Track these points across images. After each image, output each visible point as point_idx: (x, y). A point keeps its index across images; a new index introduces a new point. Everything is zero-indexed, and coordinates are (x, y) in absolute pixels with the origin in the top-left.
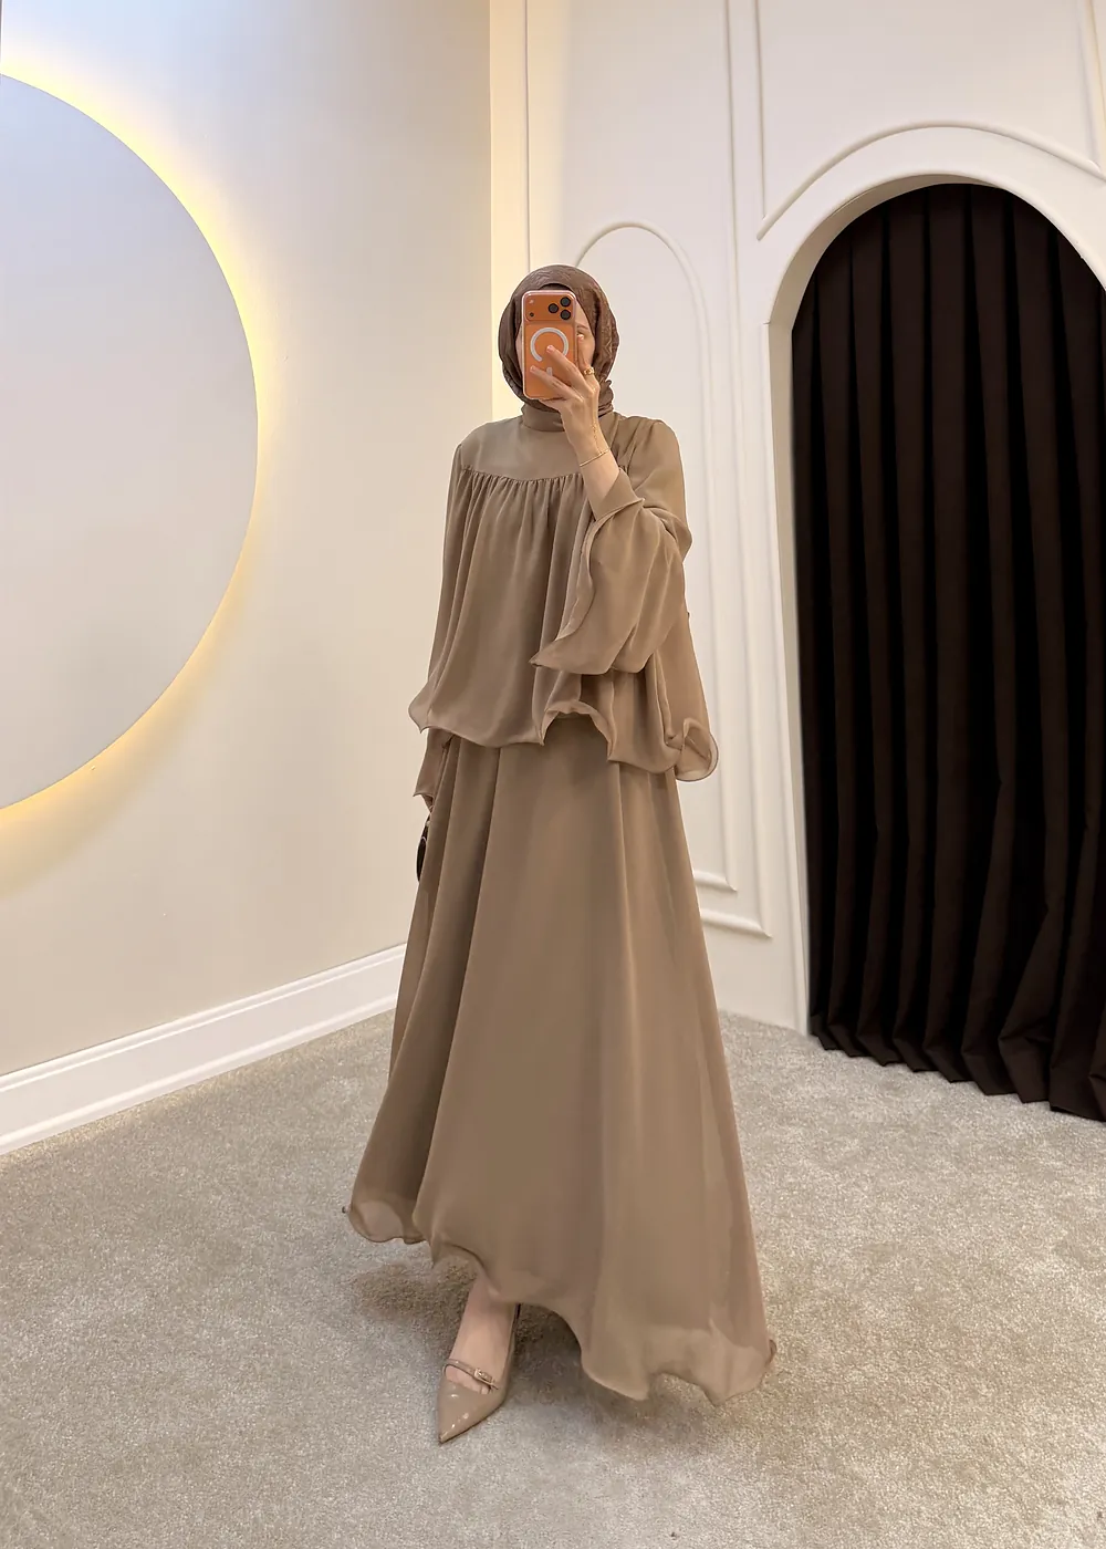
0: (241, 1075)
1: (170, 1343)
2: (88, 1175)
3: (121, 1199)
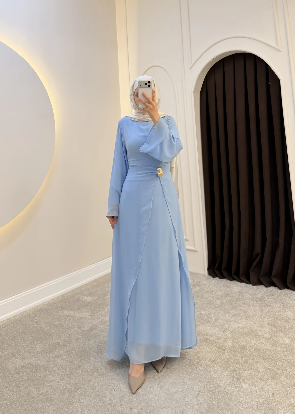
1: (42, 369)
2: (18, 327)
3: (27, 333)
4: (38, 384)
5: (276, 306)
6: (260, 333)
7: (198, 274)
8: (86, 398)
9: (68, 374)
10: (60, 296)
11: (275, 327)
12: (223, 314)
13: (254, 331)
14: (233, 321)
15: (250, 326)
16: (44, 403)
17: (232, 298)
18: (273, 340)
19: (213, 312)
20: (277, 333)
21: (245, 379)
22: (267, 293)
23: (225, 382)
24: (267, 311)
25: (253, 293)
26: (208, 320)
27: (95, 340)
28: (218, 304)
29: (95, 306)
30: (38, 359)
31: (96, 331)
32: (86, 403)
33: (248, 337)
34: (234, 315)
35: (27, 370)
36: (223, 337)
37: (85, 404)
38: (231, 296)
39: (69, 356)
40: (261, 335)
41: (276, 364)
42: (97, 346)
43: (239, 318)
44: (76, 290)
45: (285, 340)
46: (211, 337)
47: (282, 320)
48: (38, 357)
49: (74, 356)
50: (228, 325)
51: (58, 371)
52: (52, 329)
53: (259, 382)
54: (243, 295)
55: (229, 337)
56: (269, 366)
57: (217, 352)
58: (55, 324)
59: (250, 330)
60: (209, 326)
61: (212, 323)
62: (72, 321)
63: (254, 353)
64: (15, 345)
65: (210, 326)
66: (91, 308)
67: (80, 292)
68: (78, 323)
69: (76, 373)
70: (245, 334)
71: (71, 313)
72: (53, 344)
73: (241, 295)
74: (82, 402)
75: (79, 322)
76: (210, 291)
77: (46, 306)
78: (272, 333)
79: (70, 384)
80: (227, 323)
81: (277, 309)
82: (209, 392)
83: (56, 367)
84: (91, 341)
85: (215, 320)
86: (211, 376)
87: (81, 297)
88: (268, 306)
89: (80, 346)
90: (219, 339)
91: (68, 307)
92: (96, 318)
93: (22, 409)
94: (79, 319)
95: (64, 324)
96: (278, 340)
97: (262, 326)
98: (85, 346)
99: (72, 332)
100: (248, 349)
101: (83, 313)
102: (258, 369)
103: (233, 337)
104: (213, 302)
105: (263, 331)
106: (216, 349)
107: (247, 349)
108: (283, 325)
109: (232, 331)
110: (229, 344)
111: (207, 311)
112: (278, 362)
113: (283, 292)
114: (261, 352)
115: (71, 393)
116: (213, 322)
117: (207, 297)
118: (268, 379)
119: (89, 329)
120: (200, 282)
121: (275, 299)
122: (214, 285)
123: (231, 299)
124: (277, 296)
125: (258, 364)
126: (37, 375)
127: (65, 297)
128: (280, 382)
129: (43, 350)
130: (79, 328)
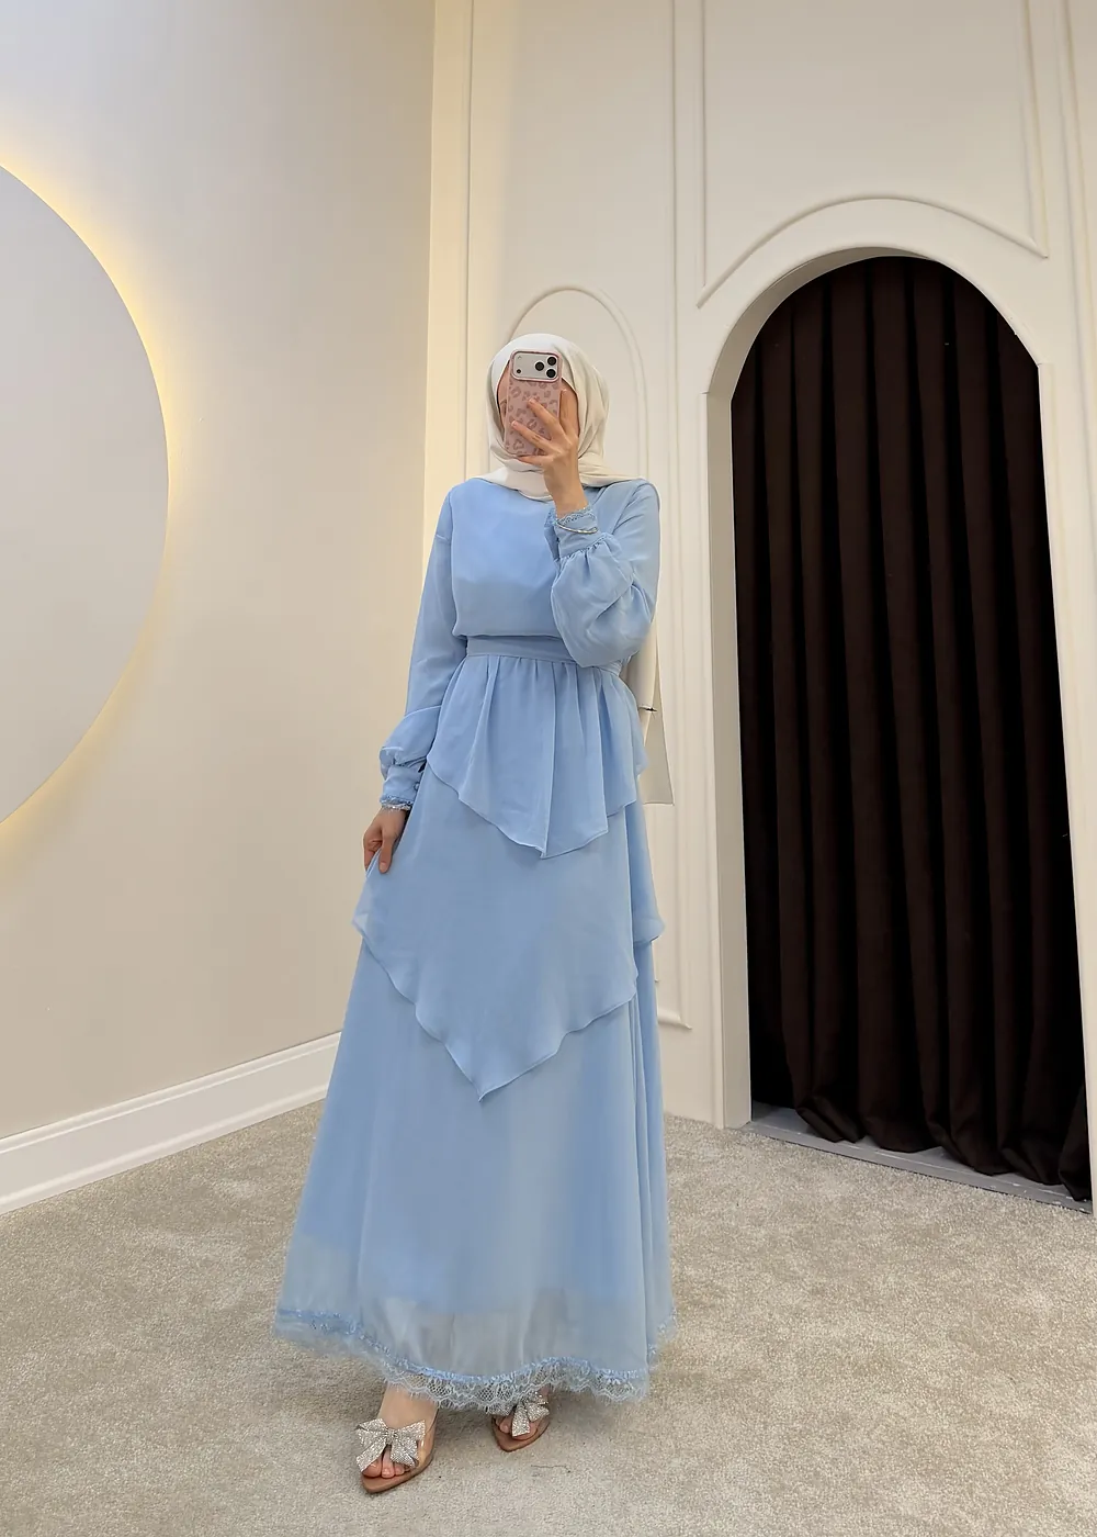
0: (126, 1178)
5: (988, 1266)
6: (914, 1368)
7: (686, 1120)
10: (131, 1172)
12: (774, 1283)
13: (890, 1358)
14: (809, 1313)
18: (962, 1400)
19: (731, 1274)
38: (811, 1218)
42: (262, 1374)
43: (833, 1304)
44: (195, 1154)
45: (1012, 1403)
46: (719, 1370)
47: (1004, 1323)
50: (790, 1327)
52: (87, 1298)
56: (939, 1502)
58: (101, 1278)
62: (170, 1270)
66: (247, 1225)
67: (212, 1160)
71: (170, 1239)
73: (849, 1216)
75: (196, 1277)
76: (728, 1191)
77: (74, 1208)
78: (961, 1370)
80: (786, 1318)
81: (990, 1278)
85: (738, 1305)
87: (212, 1181)
91: (161, 1215)
92: (264, 1266)
94: (198, 1264)
95: (139, 1280)
96: (986, 1402)
97: (925, 1342)
100: (862, 1429)
101: (217, 1245)
103: (805, 1375)
104: (735, 1236)
105: (927, 1361)
127: (152, 1177)
129: (48, 1375)
130: (195, 1302)
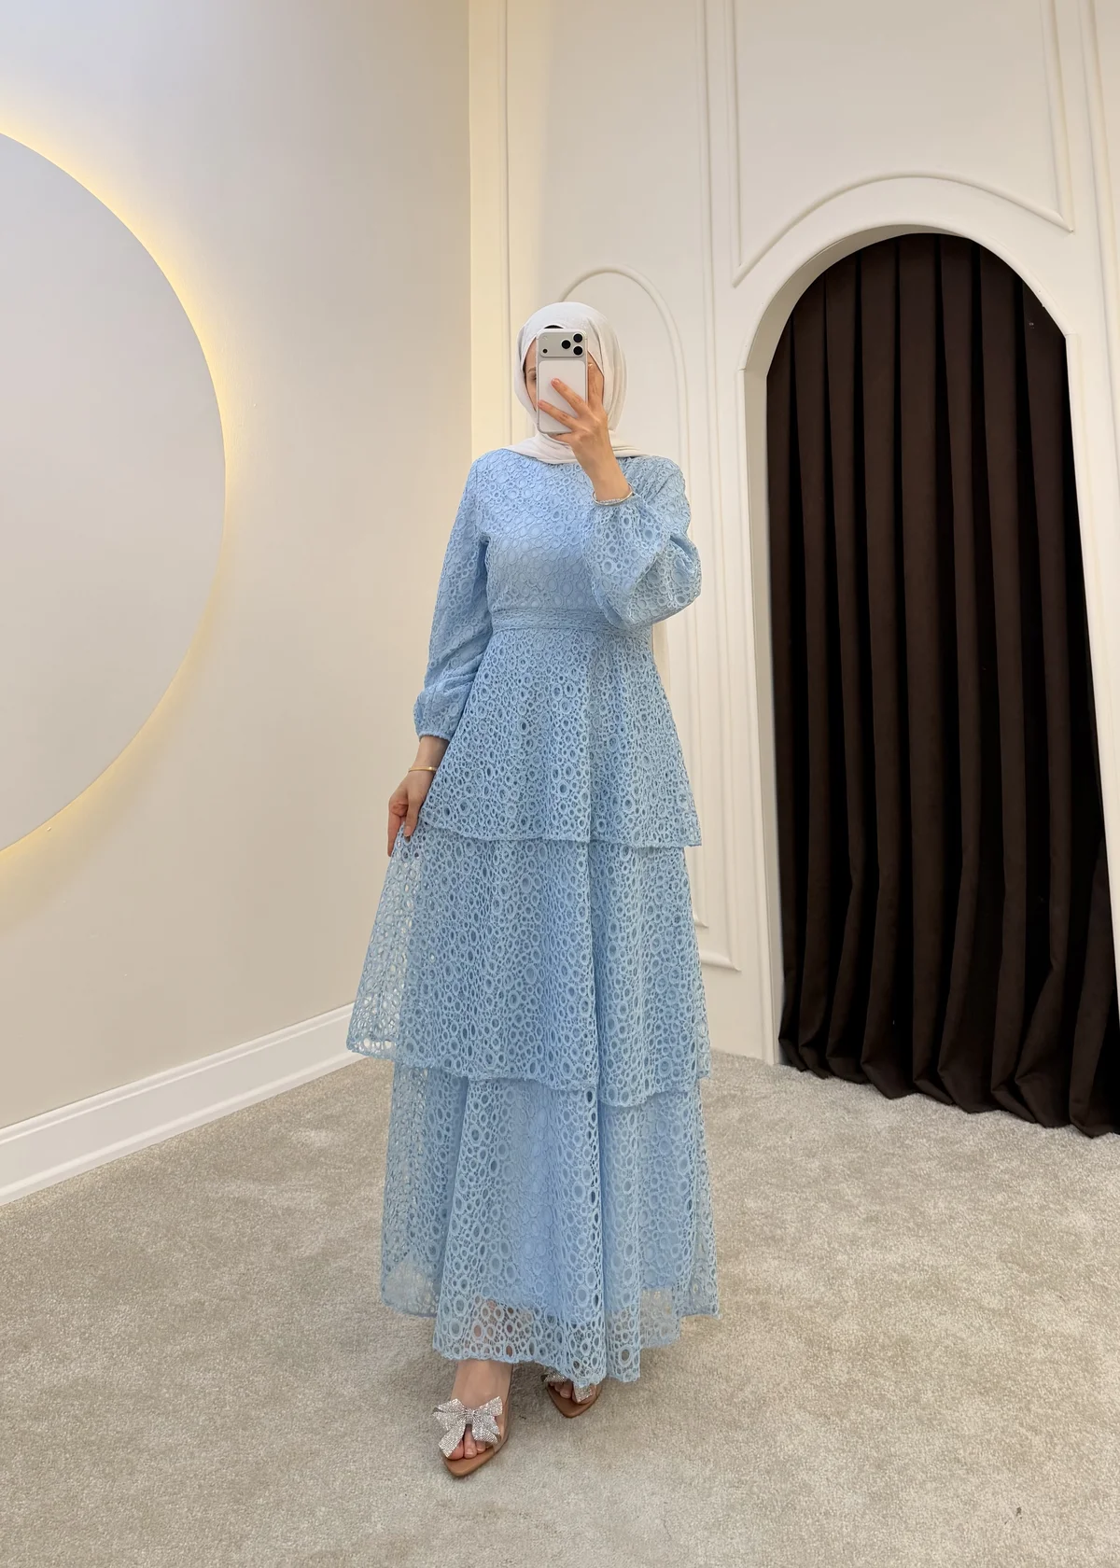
1: (129, 1403)
2: (45, 1240)
3: (80, 1262)
4: (110, 1463)
5: (1032, 1189)
6: (968, 1290)
7: (738, 1057)
8: (296, 1519)
9: (229, 1424)
10: (211, 1125)
11: (1025, 1267)
12: (830, 1212)
13: (945, 1281)
14: (866, 1240)
15: (929, 1261)
16: (133, 1537)
17: (865, 1151)
18: (1015, 1320)
19: (789, 1205)
20: (1031, 1293)
21: (906, 1467)
22: (996, 1139)
23: (830, 1475)
24: (998, 1206)
25: (943, 1138)
26: (770, 1235)
27: (339, 1298)
28: (812, 1174)
29: (340, 1168)
30: (115, 1364)
31: (343, 1263)
32: (295, 1541)
33: (923, 1304)
34: (872, 1219)
35: (72, 1405)
36: (826, 1299)
37: (290, 1544)
38: (861, 1148)
39: (238, 1357)
40: (973, 1300)
41: (1029, 1410)
42: (347, 1319)
43: (887, 1230)
44: (273, 1105)
45: (1063, 1320)
46: (783, 1298)
47: (1050, 1243)
48: (118, 1356)
49: (255, 1357)
50: (848, 1254)
51: (192, 1414)
52: (174, 1250)
53: (962, 1479)
54: (907, 1142)
55: (850, 1303)
56: (999, 1419)
57: (804, 1358)
58: (186, 1230)
59: (930, 1280)
60: (774, 1258)
61: (785, 1248)
62: (254, 1220)
63: (945, 1364)
64: (33, 1306)
65: (779, 1257)
66: (326, 1172)
67: (289, 1111)
68: (277, 1228)
69: (260, 1424)
70: (910, 1291)
71: (250, 1189)
72: (176, 1306)
73: (898, 1145)
74: (279, 1538)
75: (279, 1226)
76: (781, 1124)
77: (157, 1163)
78: (1013, 1291)
79: (233, 1466)
80: (844, 1246)
81: (1036, 1201)
82: (768, 1513)
83: (184, 1397)
84: (322, 1303)
85: (797, 1234)
86: (778, 1449)
87: (290, 1131)
88: (999, 1186)
89: (279, 1319)
90: (811, 1307)
91: (241, 1166)
92: (344, 1212)
93: (44, 1556)
94: (280, 1212)
95: (223, 1230)
96: (1038, 1321)
97: (977, 1264)
98: (298, 1318)
99: (252, 1264)
100: (922, 1352)
101: (298, 1193)
102: (957, 1427)
103: (865, 1300)
104: (790, 1168)
105: (980, 1283)
106: (798, 1347)
107: (918, 1351)
108: (1058, 1265)
109: (863, 1278)
110: (848, 1329)
111: (767, 1198)
112: (1033, 1403)
113: (1057, 1137)
114: (971, 1363)
115: (237, 1501)
116: (789, 1242)
117: (769, 1148)
118: (997, 1469)
119: (318, 1254)
120: (743, 1090)
121: (1027, 1161)
122: (796, 1100)
123: (858, 1157)
124: (1037, 1150)
125: (957, 1407)
126: (107, 1425)
127: (231, 1129)
128: (1043, 1480)
129: (140, 1327)
130: (279, 1250)
